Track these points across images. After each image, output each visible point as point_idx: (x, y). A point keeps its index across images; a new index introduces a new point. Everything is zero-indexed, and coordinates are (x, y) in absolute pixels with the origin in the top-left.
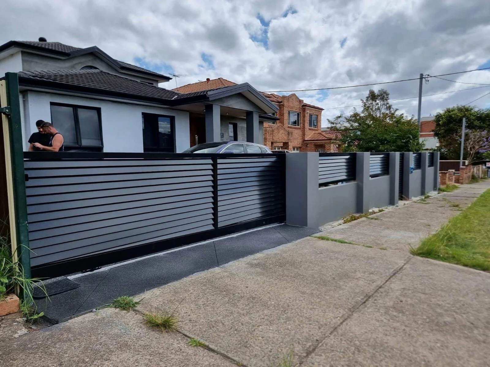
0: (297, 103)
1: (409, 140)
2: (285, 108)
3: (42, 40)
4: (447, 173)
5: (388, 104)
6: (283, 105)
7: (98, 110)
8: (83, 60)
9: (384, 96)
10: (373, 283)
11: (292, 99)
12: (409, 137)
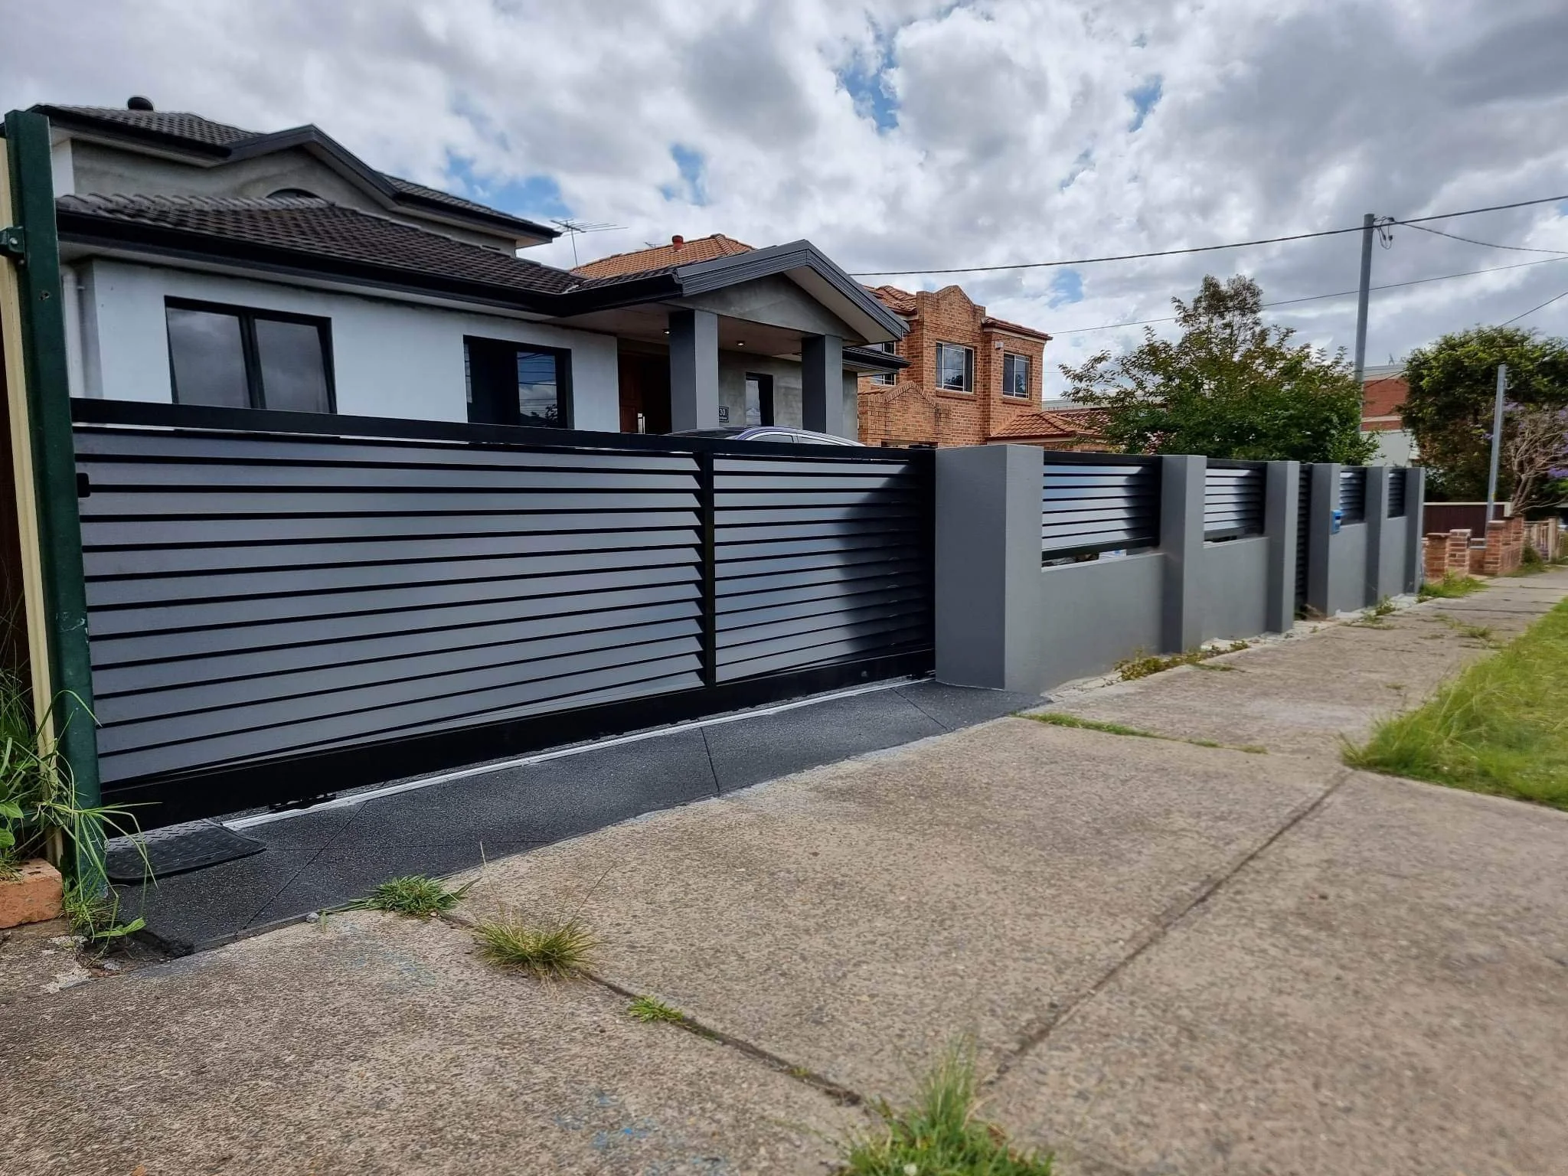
0: (966, 317)
1: (1328, 429)
2: (925, 331)
3: (138, 104)
4: (1446, 537)
5: (1256, 323)
6: (920, 323)
7: (323, 326)
8: (271, 169)
9: (1245, 299)
10: (1228, 844)
11: (950, 304)
12: (1328, 420)
